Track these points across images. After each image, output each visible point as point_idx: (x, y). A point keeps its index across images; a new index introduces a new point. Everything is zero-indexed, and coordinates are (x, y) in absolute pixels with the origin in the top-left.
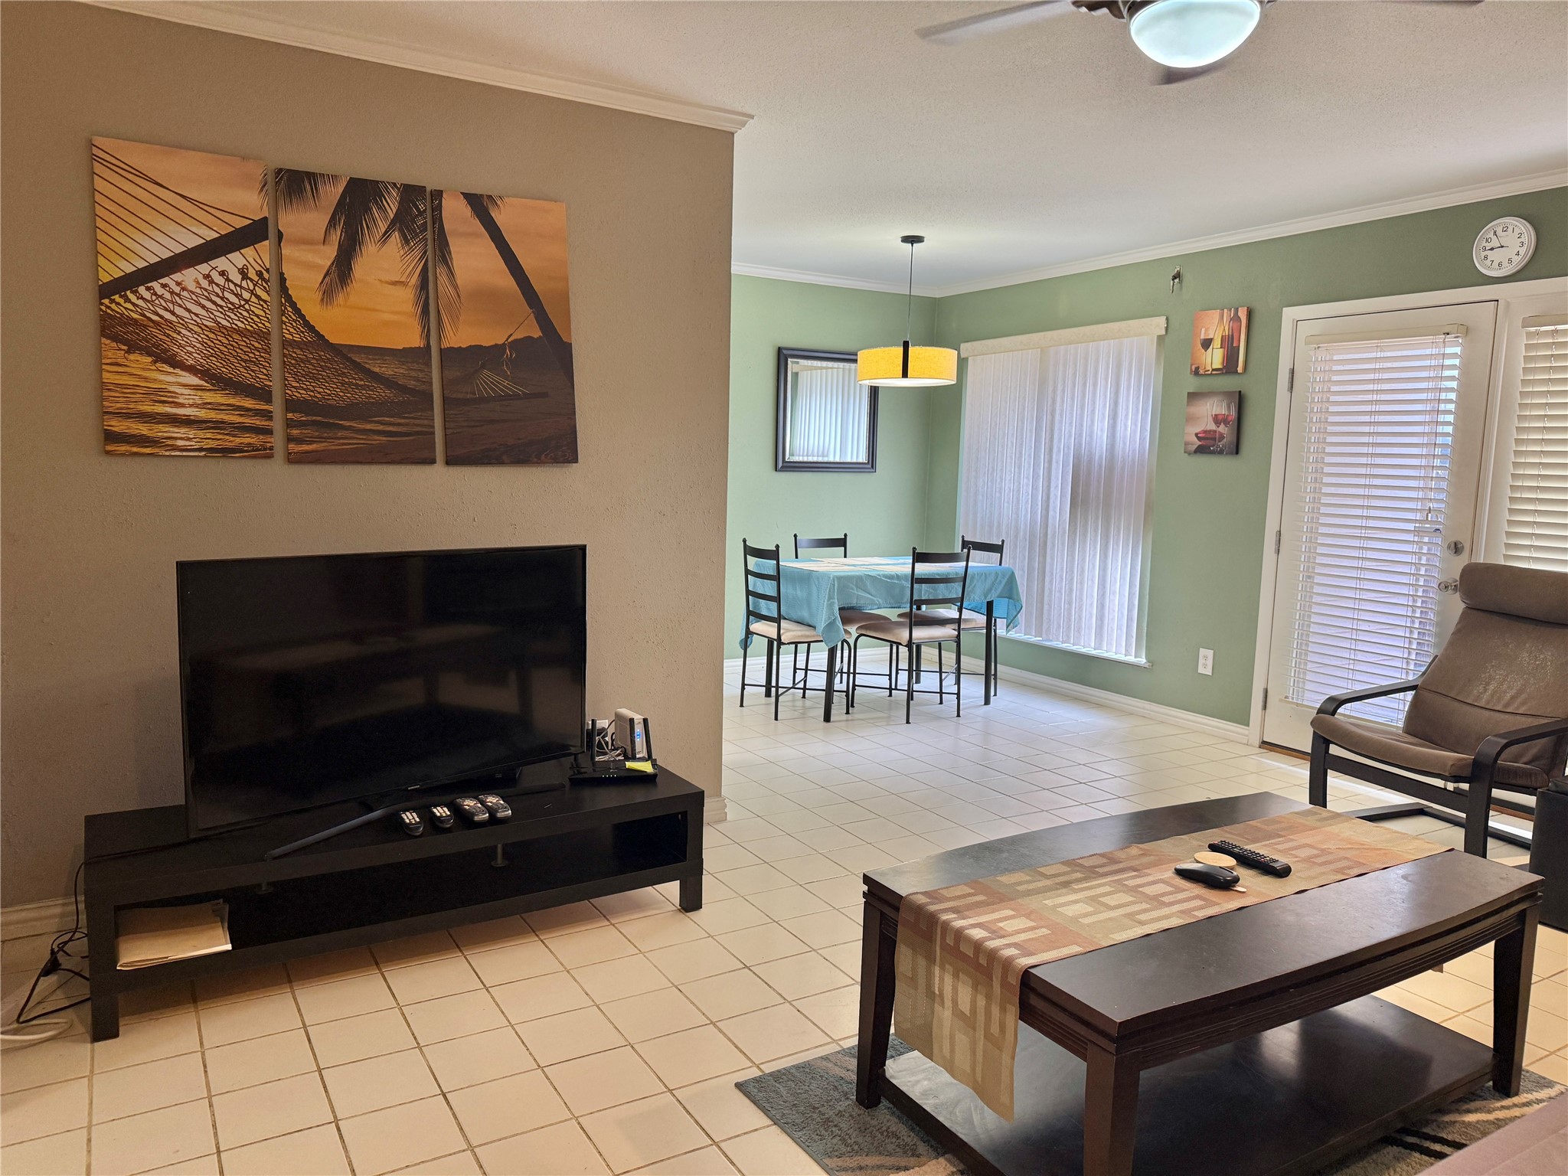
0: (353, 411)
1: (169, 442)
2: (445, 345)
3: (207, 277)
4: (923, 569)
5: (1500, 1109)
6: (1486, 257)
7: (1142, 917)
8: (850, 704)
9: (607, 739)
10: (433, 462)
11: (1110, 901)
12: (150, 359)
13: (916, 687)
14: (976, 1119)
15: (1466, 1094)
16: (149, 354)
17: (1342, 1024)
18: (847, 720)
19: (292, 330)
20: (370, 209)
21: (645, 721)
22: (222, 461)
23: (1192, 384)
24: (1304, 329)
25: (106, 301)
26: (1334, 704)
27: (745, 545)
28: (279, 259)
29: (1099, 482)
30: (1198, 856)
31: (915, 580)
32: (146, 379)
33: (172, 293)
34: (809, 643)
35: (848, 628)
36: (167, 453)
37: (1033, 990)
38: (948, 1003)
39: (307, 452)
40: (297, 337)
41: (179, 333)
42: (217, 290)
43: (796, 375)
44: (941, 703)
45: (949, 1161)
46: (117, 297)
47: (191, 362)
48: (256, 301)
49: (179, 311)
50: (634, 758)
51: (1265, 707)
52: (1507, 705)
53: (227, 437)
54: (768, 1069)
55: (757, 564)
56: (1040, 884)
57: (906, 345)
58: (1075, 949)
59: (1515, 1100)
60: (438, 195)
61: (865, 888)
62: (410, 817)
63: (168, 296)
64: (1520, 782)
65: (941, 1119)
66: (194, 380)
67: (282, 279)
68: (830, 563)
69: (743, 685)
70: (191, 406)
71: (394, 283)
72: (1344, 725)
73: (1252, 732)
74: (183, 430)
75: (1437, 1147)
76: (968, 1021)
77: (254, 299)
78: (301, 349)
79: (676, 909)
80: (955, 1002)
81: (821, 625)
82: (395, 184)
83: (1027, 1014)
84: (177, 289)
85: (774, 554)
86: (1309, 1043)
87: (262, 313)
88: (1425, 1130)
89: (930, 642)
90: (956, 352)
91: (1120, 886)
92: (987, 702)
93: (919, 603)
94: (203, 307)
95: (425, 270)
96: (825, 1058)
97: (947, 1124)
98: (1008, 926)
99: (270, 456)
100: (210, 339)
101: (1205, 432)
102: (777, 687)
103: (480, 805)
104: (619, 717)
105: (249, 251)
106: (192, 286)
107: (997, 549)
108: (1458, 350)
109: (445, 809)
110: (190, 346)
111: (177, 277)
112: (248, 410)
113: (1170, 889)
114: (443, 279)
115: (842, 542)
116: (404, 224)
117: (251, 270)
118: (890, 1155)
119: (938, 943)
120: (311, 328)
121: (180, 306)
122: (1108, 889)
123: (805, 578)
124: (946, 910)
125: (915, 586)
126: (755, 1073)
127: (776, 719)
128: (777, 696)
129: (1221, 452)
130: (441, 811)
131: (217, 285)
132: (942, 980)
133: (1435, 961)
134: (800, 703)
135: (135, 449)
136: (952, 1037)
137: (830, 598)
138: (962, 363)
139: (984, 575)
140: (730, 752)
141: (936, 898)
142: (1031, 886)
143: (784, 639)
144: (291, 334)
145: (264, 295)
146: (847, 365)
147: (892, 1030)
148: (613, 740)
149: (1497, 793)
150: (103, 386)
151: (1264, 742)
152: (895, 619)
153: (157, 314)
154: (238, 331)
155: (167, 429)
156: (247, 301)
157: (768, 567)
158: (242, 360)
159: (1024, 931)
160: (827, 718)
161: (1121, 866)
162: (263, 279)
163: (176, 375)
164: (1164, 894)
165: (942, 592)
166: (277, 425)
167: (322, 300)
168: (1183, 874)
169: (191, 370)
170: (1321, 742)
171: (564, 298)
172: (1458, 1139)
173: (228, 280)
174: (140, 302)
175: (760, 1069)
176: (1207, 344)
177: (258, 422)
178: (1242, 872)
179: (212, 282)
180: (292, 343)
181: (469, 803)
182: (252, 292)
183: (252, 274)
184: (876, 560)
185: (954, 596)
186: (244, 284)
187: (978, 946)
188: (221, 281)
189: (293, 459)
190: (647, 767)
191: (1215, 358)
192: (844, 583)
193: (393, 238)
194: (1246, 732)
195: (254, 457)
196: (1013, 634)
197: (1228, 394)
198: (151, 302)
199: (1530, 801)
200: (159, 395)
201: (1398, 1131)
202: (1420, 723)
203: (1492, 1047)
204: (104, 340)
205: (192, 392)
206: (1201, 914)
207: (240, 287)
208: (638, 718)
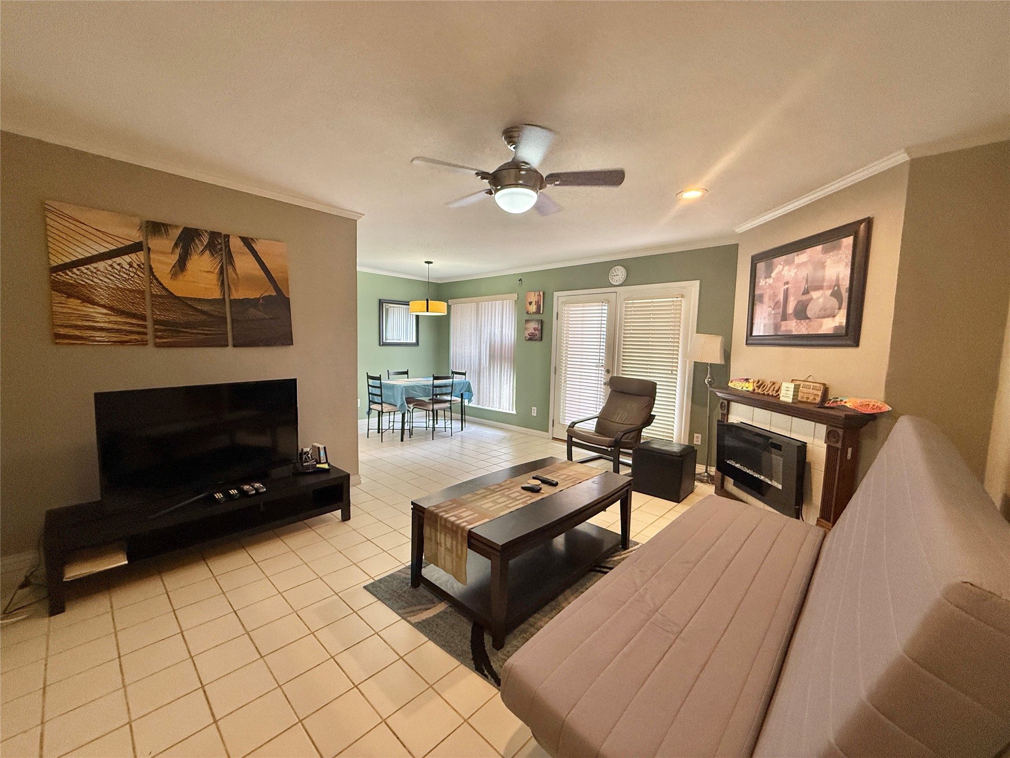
0: (188, 325)
1: (92, 338)
2: (232, 298)
3: (111, 266)
4: (437, 382)
5: (624, 554)
6: (613, 278)
7: (510, 506)
8: (411, 434)
9: (309, 455)
10: (227, 346)
11: (499, 501)
12: (79, 301)
13: (436, 426)
14: (455, 585)
15: (614, 551)
16: (79, 299)
17: (579, 532)
18: (410, 440)
19: (156, 290)
20: (194, 240)
21: (325, 448)
22: (121, 347)
23: (527, 317)
24: (561, 300)
25: (54, 274)
26: (574, 423)
27: (368, 375)
28: (149, 259)
29: (498, 350)
30: (528, 481)
31: (434, 386)
32: (78, 310)
33: (92, 272)
34: (394, 412)
35: (409, 406)
36: (91, 343)
37: (472, 537)
38: (443, 545)
39: (165, 342)
40: (159, 293)
41: (96, 290)
42: (116, 271)
43: (387, 310)
44: (445, 431)
45: (445, 603)
46: (60, 273)
47: (103, 303)
48: (137, 277)
49: (95, 280)
50: (320, 463)
51: (553, 426)
52: (624, 421)
53: (124, 336)
54: (377, 579)
55: (373, 382)
56: (475, 498)
57: (427, 300)
58: (487, 520)
59: (628, 550)
60: (227, 236)
61: (412, 506)
62: (219, 496)
63: (90, 273)
64: (629, 446)
65: (442, 588)
66: (105, 311)
67: (151, 268)
68: (402, 381)
69: (368, 429)
70: (103, 322)
71: (208, 272)
72: (578, 431)
73: (549, 435)
74: (99, 333)
75: (605, 570)
76: (450, 551)
77: (136, 276)
78: (161, 298)
79: (339, 520)
80: (446, 545)
81: (398, 405)
82: (206, 231)
83: (471, 546)
84: (95, 271)
85: (379, 379)
86: (567, 540)
87: (140, 281)
88: (602, 565)
89: (441, 409)
90: (446, 303)
91: (503, 495)
92: (462, 430)
93: (436, 395)
94: (109, 279)
95: (222, 267)
96: (400, 571)
97: (444, 590)
98: (464, 515)
99: (146, 344)
100: (112, 293)
101: (531, 333)
102: (382, 429)
103: (251, 488)
104: (314, 447)
105: (133, 256)
106: (102, 269)
107: (464, 374)
108: (606, 308)
109: (235, 491)
110: (102, 296)
111: (95, 265)
112: (134, 324)
113: (520, 494)
114: (230, 270)
115: (406, 373)
116: (212, 247)
117: (134, 263)
118: (423, 605)
119: (439, 524)
120: (167, 290)
121: (96, 278)
122: (499, 497)
123: (392, 387)
124: (442, 512)
125: (434, 389)
126: (372, 581)
127: (382, 442)
128: (382, 433)
129: (536, 340)
130: (233, 492)
131: (117, 270)
132: (440, 537)
133: (604, 509)
134: (392, 435)
135: (72, 342)
136: (445, 557)
137: (402, 394)
138: (449, 307)
139: (459, 384)
140: (362, 456)
141: (438, 508)
142: (473, 499)
143: (384, 411)
144: (155, 291)
145: (142, 275)
146: (405, 306)
147: (424, 557)
148: (311, 456)
149: (621, 450)
150: (53, 313)
151: (553, 438)
152: (427, 401)
153: (84, 281)
154: (128, 290)
155: (90, 332)
156: (132, 277)
157: (377, 383)
158: (130, 302)
159: (469, 516)
160: (402, 440)
161: (503, 488)
162: (141, 268)
163: (95, 309)
164: (517, 496)
165: (444, 390)
166: (150, 330)
167: (171, 278)
168: (524, 488)
169: (104, 306)
170: (570, 437)
171: (287, 280)
172: (612, 566)
173: (122, 267)
174: (74, 276)
175: (374, 579)
176: (530, 303)
177: (140, 330)
178: (543, 486)
179: (113, 268)
180: (157, 296)
181: (246, 487)
182: (135, 273)
183: (135, 265)
184: (420, 379)
185: (449, 392)
186: (131, 269)
187: (453, 523)
188: (118, 267)
189: (158, 346)
190: (326, 466)
191: (533, 308)
192: (407, 389)
193: (206, 253)
194: (548, 435)
195: (139, 345)
196: (470, 405)
197: (538, 321)
198: (80, 276)
199: (631, 451)
200: (86, 318)
201: (594, 567)
202: (600, 429)
203: (620, 533)
204: (53, 292)
205: (104, 316)
206: (529, 502)
207: (128, 270)
208: (321, 446)
